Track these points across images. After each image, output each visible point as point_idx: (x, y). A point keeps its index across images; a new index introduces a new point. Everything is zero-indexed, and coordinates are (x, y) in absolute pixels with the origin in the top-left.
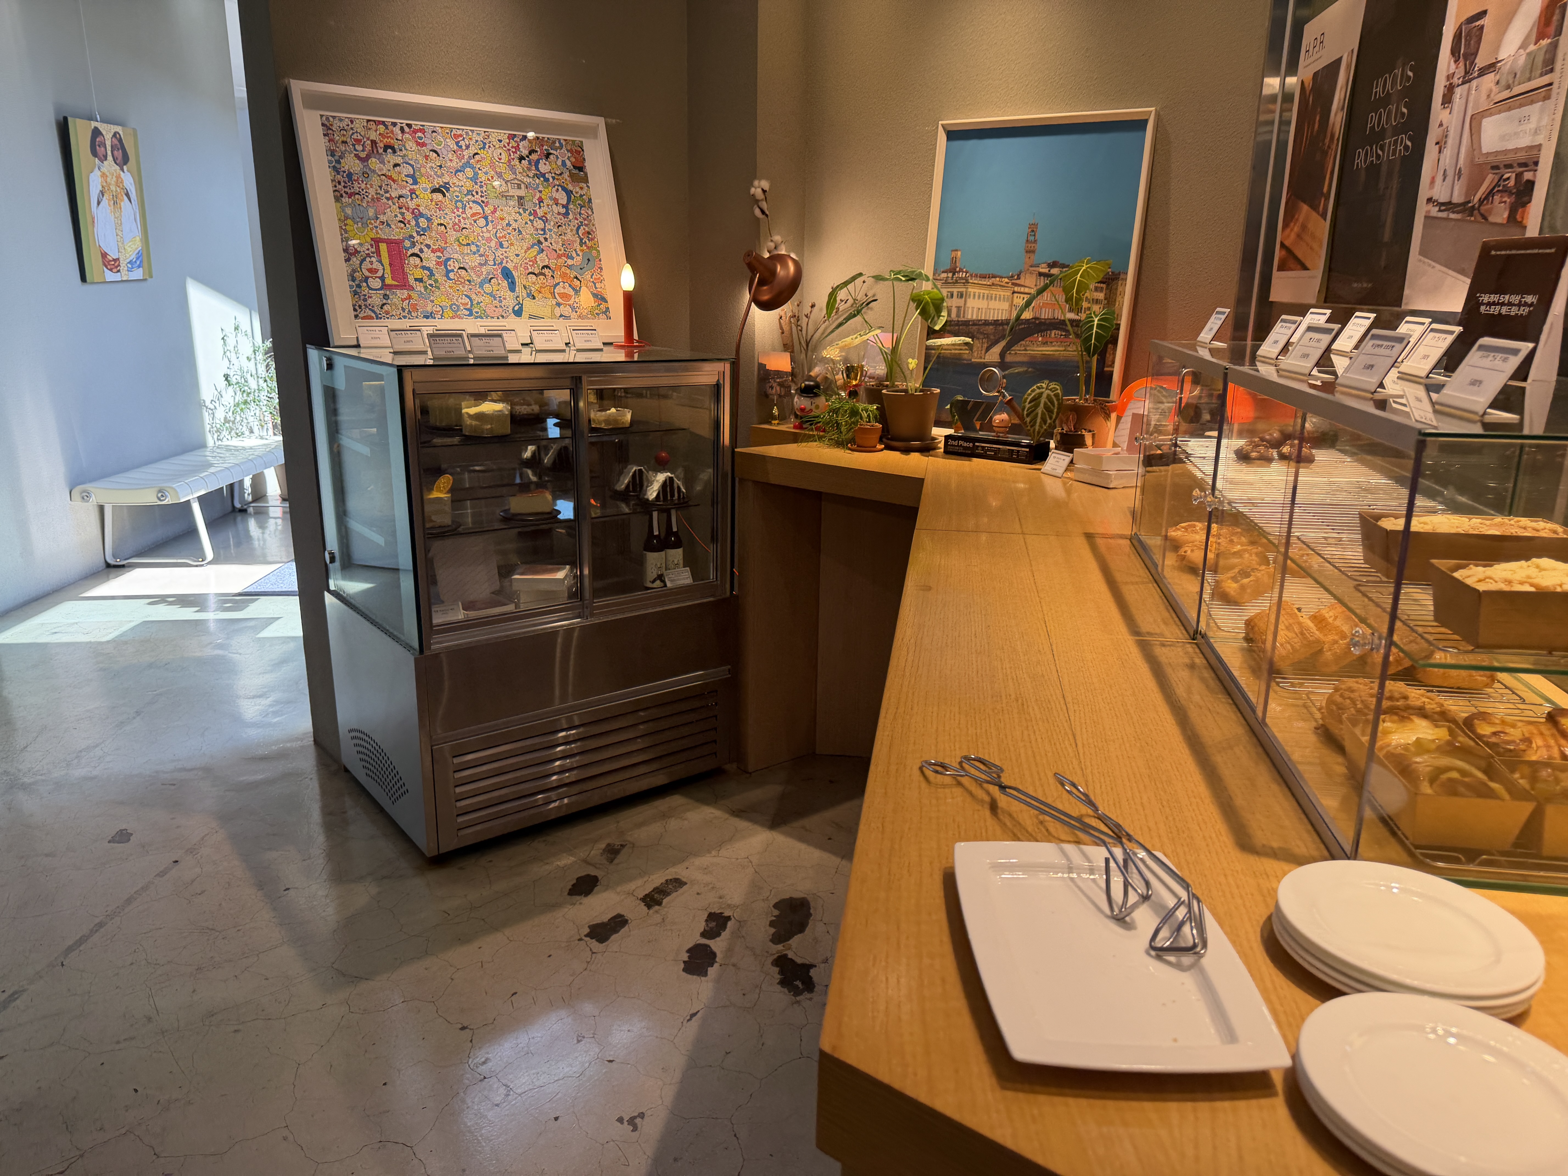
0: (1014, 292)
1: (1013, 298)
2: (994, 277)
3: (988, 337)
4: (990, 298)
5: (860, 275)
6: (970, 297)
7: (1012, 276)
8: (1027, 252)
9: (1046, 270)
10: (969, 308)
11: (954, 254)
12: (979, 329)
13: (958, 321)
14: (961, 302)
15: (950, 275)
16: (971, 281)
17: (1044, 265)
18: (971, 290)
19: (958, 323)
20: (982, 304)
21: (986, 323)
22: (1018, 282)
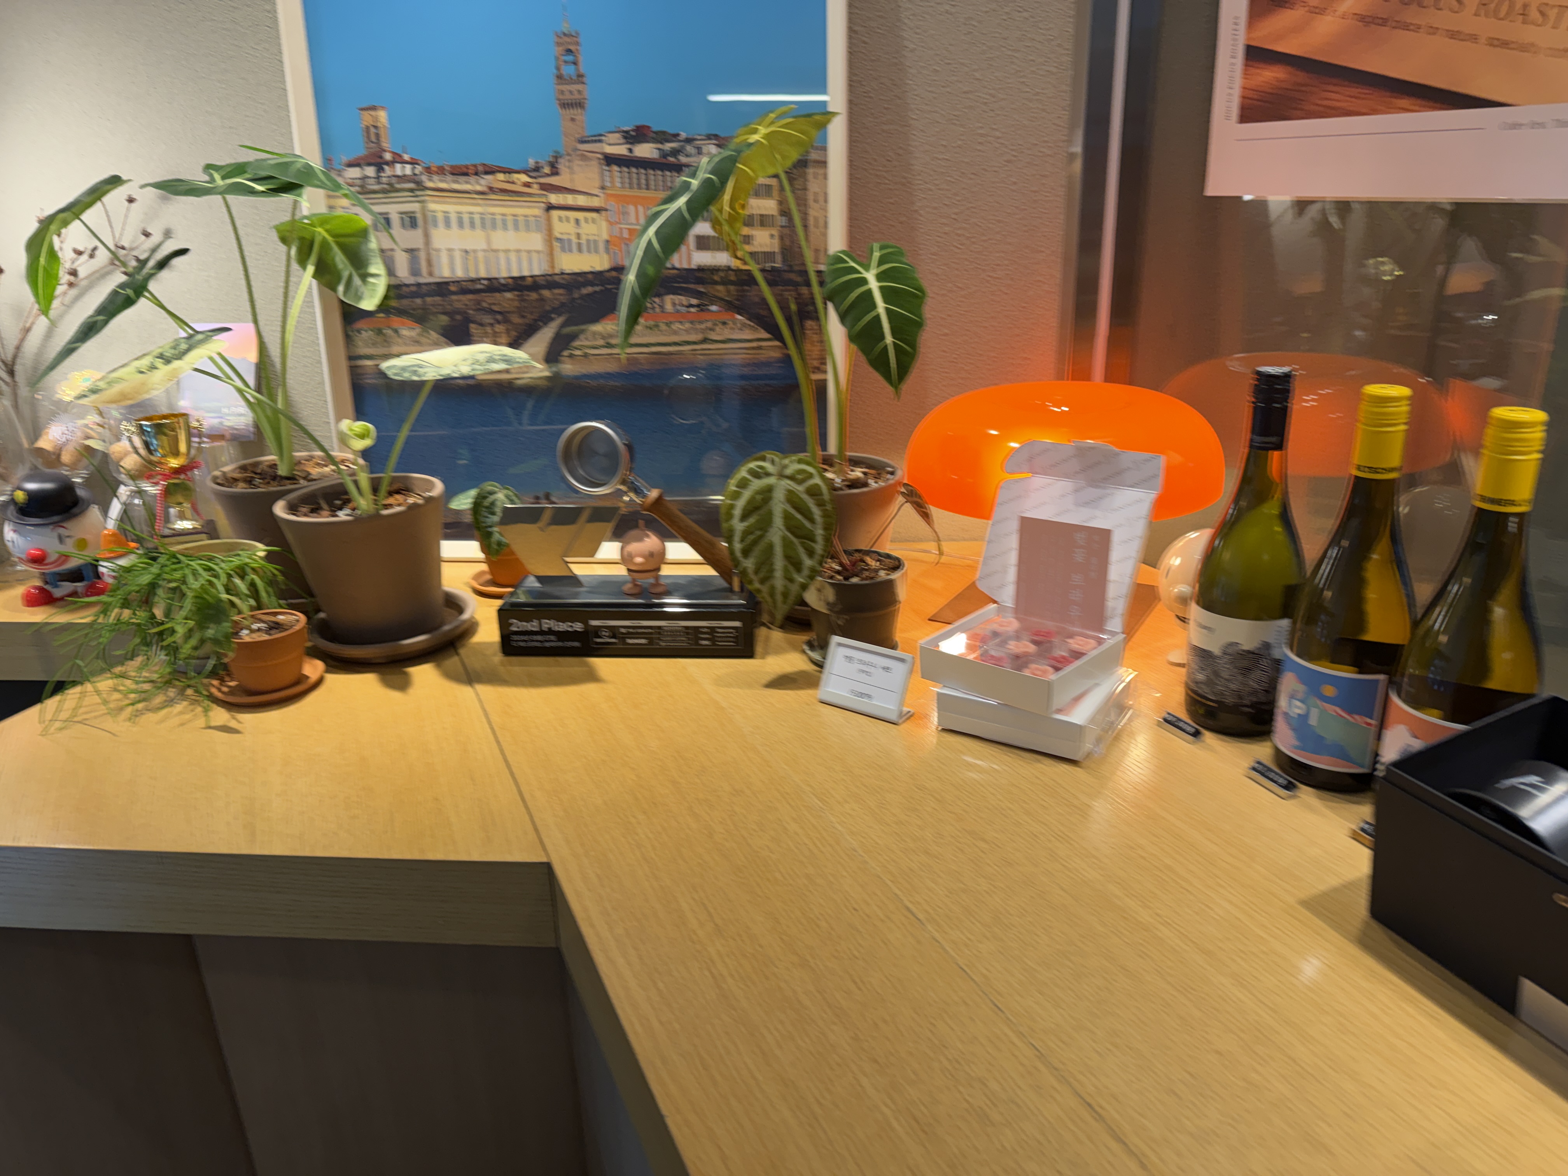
0: (550, 207)
1: (549, 220)
2: (490, 171)
3: (506, 321)
4: (488, 224)
5: (115, 181)
6: (435, 225)
7: (537, 169)
8: (565, 105)
9: (621, 150)
10: (438, 250)
11: (367, 118)
12: (478, 303)
13: (419, 285)
14: (414, 239)
15: (370, 171)
16: (430, 184)
17: (616, 137)
18: (436, 207)
19: (419, 291)
20: (475, 240)
21: (494, 286)
22: (553, 180)
